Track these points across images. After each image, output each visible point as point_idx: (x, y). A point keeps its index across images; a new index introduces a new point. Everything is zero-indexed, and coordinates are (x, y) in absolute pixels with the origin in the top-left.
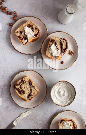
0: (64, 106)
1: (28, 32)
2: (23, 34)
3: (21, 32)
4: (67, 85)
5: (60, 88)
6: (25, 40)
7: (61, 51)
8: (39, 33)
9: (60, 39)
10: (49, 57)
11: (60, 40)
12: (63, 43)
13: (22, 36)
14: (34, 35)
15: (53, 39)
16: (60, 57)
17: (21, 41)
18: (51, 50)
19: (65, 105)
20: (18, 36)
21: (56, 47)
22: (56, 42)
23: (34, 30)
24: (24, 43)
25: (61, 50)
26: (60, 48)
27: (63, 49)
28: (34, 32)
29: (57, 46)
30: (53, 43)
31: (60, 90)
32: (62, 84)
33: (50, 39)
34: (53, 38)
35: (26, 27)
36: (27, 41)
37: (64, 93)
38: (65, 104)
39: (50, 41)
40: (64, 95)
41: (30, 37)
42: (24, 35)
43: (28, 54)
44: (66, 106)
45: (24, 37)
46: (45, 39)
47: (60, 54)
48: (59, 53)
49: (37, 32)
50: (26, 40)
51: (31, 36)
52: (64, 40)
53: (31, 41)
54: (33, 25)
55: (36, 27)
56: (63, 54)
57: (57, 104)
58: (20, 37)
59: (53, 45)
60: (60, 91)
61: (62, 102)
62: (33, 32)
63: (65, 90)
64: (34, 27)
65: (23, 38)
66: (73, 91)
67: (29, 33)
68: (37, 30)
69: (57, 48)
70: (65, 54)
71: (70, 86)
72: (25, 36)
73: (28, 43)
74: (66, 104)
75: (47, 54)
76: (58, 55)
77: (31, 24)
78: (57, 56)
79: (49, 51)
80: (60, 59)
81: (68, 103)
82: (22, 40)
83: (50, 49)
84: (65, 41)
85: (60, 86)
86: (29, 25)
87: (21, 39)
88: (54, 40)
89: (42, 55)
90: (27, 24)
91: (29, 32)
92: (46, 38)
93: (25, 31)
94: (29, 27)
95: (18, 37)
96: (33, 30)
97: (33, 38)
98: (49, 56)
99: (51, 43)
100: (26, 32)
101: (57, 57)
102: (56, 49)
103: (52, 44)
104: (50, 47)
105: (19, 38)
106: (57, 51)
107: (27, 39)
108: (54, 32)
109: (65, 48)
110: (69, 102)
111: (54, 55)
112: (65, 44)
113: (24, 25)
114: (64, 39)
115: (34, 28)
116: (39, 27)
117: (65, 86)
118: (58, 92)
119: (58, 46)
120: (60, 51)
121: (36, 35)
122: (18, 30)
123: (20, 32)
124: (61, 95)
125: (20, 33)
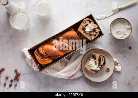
2: (92, 33)
7: (99, 66)
9: (100, 56)
13: (94, 34)
14: (91, 23)
15: (94, 55)
20: (95, 37)
21: (95, 62)
22: (96, 57)
28: (88, 24)
45: (94, 32)
49: (87, 21)
50: (96, 29)
52: (103, 58)
53: (96, 25)
67: (90, 28)
82: (97, 33)
86: (82, 29)
90: (82, 32)
93: (89, 32)
96: (87, 25)
97: (93, 24)
109: (103, 64)
112: (104, 61)
115: (85, 24)
119: (97, 61)
122: (89, 38)
123: (90, 36)
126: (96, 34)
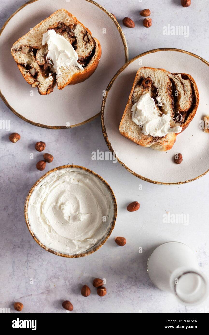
0: (76, 256)
1: (56, 49)
2: (39, 55)
3: (34, 50)
4: (87, 181)
5: (62, 193)
6: (47, 76)
7: (175, 117)
8: (96, 54)
9: (171, 76)
10: (132, 138)
11: (171, 80)
12: (180, 88)
13: (35, 65)
14: (80, 61)
15: (146, 76)
16: (170, 137)
17: (31, 80)
18: (138, 113)
19: (78, 253)
20: (23, 65)
21: (157, 102)
22: (156, 84)
23: (80, 43)
24: (43, 89)
25: (175, 115)
26: (169, 109)
27: (182, 113)
28: (80, 49)
29: (158, 99)
30: (144, 88)
31: (61, 200)
32: (67, 179)
33: (133, 74)
34: (145, 73)
35: (52, 32)
36: (55, 82)
37: (78, 208)
38: (80, 248)
39: (133, 80)
40: (75, 218)
41: (63, 69)
42: (42, 59)
43: (58, 127)
44: (81, 255)
45: (41, 67)
46: (117, 74)
47: (169, 130)
48: (167, 126)
49: (90, 49)
50: (51, 78)
51: (69, 64)
52: (183, 81)
53: (66, 81)
54: (75, 26)
55: (86, 34)
56: (180, 129)
57: (49, 251)
58: (28, 67)
59: (147, 97)
60: (63, 204)
61: (71, 241)
62: (76, 48)
63: (80, 198)
64: (78, 32)
65: (38, 69)
66: (109, 202)
67: (59, 53)
68: (88, 41)
69: (160, 108)
70: (187, 129)
71: (95, 183)
72: (46, 62)
73: (56, 88)
74: (83, 250)
75: (124, 126)
76: (163, 131)
77: (68, 23)
78: (158, 134)
79: (131, 118)
80: (168, 148)
81: (88, 247)
82: (35, 76)
83: (133, 109)
84: (187, 83)
85: (60, 186)
86: (62, 24)
87: (33, 73)
88: (148, 80)
89: (105, 132)
90: (53, 21)
91: (60, 49)
92: (119, 71)
93: (46, 45)
94: (62, 33)
95: (21, 68)
96: (74, 44)
97: (76, 71)
98: (132, 134)
99: (138, 90)
100: (49, 48)
101: (160, 138)
102: (156, 110)
103: (141, 95)
104: (133, 102)
105: (24, 71)
106: (160, 118)
107: (54, 75)
108: (152, 51)
109: (188, 107)
110: (94, 241)
111: (148, 130)
112: (189, 93)
113: (45, 24)
114: (185, 77)
115: (79, 37)
116: (95, 34)
117: (81, 184)
118: (54, 208)
119: (165, 99)
120: (168, 117)
121: (85, 61)
122: (23, 41)
123: (30, 47)
124: (66, 217)
125: (30, 51)
126: (33, 71)
